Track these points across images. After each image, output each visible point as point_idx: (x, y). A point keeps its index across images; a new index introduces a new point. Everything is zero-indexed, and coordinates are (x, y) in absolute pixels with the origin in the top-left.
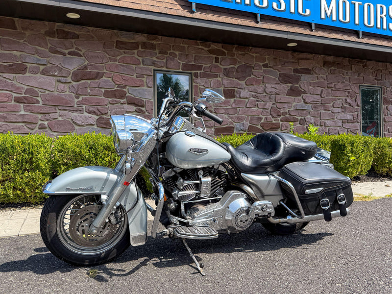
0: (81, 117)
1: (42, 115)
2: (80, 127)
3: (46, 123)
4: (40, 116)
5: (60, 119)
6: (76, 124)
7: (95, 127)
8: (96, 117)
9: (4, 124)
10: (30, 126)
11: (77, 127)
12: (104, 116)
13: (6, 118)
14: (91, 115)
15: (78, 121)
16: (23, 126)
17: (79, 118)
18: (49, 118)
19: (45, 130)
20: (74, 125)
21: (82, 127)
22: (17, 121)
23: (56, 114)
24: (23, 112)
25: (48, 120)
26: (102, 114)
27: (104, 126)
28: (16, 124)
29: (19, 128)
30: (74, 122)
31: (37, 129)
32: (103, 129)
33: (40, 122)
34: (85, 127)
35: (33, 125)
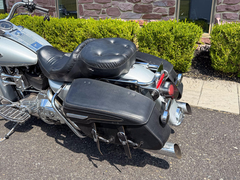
0: (123, 5)
1: (104, 4)
2: (123, 13)
3: (105, 10)
4: (102, 5)
5: (113, 6)
6: (121, 10)
7: (132, 12)
8: (133, 5)
9: (86, 11)
10: (97, 12)
11: (122, 13)
12: (139, 4)
13: (86, 7)
14: (130, 3)
15: (122, 8)
16: (94, 12)
17: (122, 6)
18: (106, 6)
19: (104, 14)
20: (120, 11)
21: (124, 12)
22: (91, 9)
23: (110, 3)
24: (94, 3)
25: (106, 8)
26: (137, 2)
27: (138, 12)
28: (91, 11)
29: (92, 13)
30: (120, 9)
31: (101, 14)
32: (137, 14)
33: (102, 9)
34: (126, 13)
35: (99, 11)
